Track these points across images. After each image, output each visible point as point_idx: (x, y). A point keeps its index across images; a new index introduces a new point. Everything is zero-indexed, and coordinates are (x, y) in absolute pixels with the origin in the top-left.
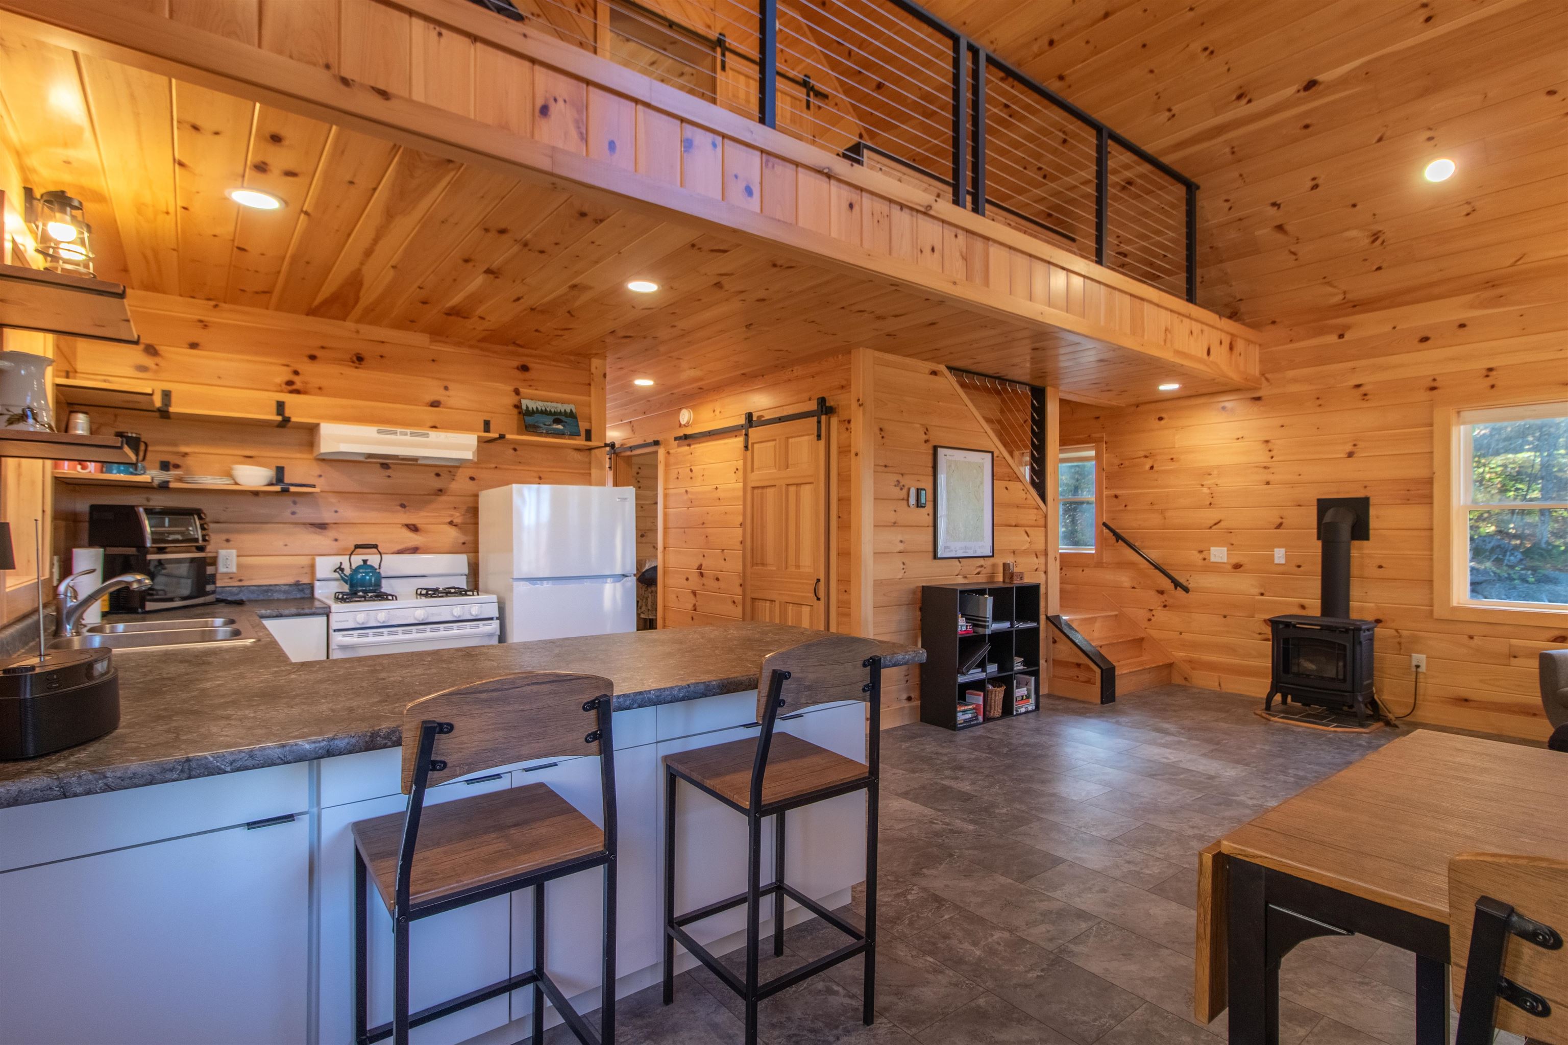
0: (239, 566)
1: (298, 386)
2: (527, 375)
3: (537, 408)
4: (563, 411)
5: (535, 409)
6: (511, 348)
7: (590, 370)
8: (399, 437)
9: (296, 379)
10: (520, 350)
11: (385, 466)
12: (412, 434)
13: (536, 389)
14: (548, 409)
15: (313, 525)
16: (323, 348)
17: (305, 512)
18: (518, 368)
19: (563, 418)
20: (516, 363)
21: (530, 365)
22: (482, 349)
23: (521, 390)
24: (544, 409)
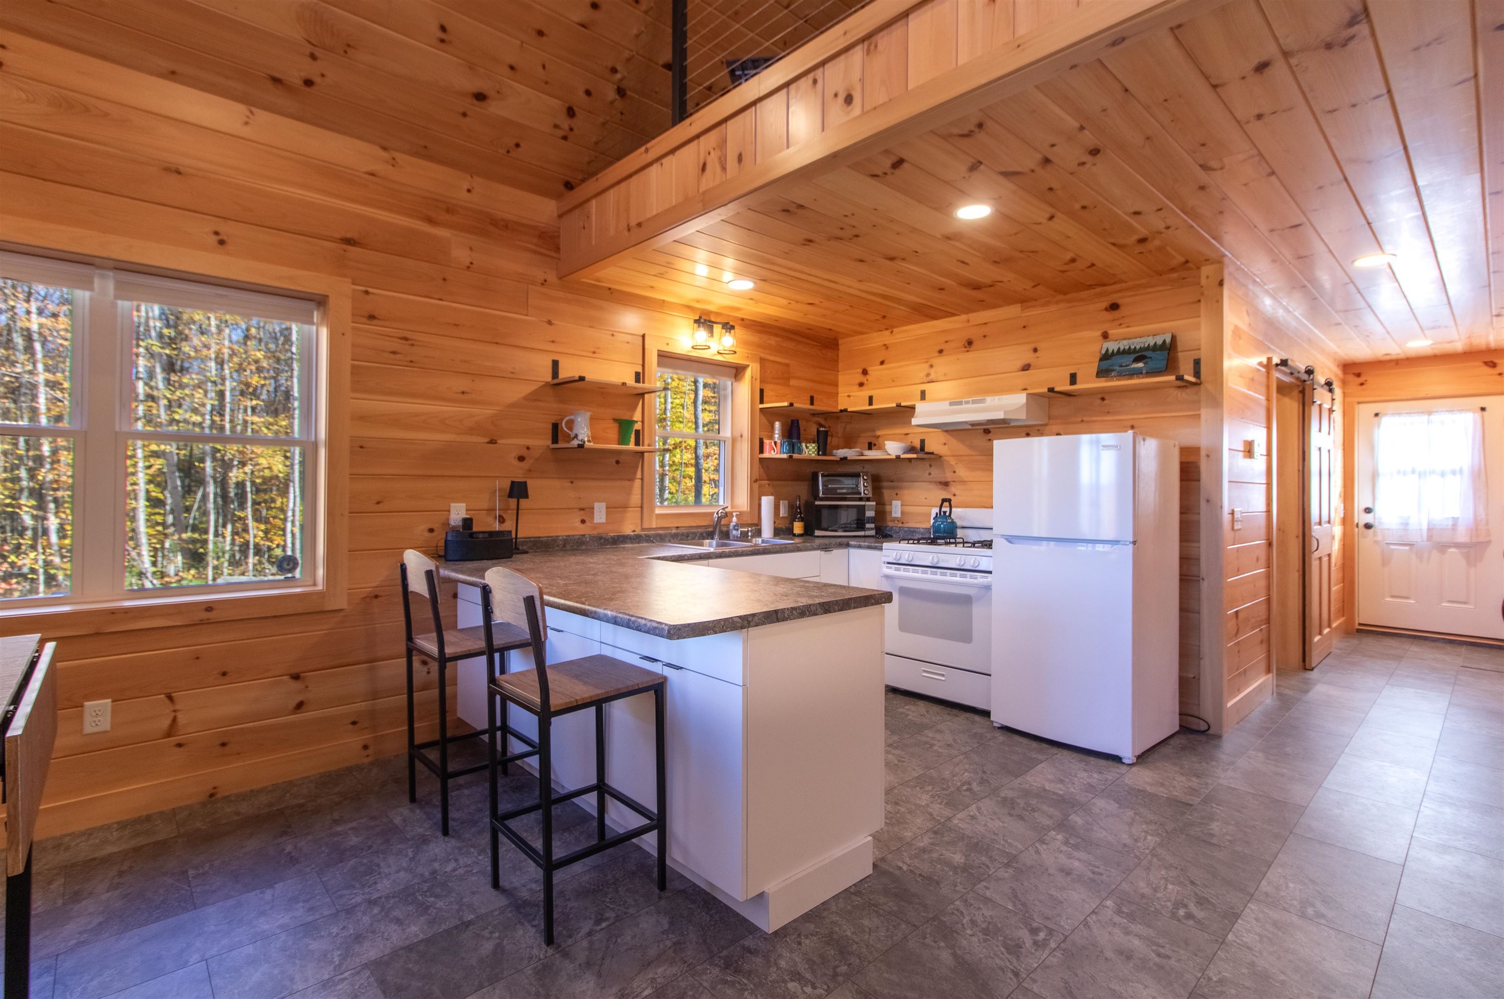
0: (902, 513)
1: (932, 377)
2: (1116, 314)
3: (1119, 349)
4: (1152, 344)
5: (1115, 351)
6: (1098, 290)
7: (1199, 283)
8: (964, 406)
9: (932, 371)
10: (1108, 288)
11: (987, 431)
12: (974, 402)
13: (1128, 327)
14: (1132, 347)
15: (940, 483)
16: (947, 342)
17: (936, 473)
18: (1106, 309)
19: (1147, 354)
20: (1106, 304)
21: (1120, 301)
22: (1068, 301)
23: (1110, 332)
24: (1127, 347)
